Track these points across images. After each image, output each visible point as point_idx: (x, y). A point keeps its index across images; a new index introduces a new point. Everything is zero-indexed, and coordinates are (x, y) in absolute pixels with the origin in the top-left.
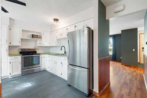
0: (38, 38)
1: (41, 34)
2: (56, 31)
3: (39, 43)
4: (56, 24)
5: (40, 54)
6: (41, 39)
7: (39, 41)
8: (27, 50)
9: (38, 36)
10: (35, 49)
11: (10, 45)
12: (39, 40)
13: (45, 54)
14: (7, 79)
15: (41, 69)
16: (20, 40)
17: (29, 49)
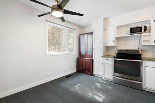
3: (144, 41)
5: (141, 60)
7: (144, 36)
8: (126, 51)
9: (141, 28)
10: (139, 51)
11: (106, 46)
12: (143, 34)
14: (100, 79)
15: (143, 86)
16: (114, 39)
17: (127, 50)
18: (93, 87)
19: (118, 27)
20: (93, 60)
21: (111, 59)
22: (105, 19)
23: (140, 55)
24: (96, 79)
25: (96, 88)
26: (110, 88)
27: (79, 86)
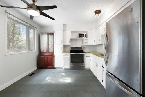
0: (84, 37)
1: (87, 33)
2: (101, 26)
3: (85, 42)
4: (98, 17)
5: (84, 53)
6: (87, 38)
7: (85, 39)
9: (84, 35)
10: (82, 48)
11: (64, 44)
13: (89, 53)
14: (61, 70)
15: (85, 68)
16: (70, 40)
17: (77, 48)
18: (60, 76)
19: (72, 32)
20: (54, 56)
21: (69, 54)
22: (64, 24)
23: (83, 50)
24: (59, 70)
25: (62, 76)
26: (71, 73)
27: (48, 79)
